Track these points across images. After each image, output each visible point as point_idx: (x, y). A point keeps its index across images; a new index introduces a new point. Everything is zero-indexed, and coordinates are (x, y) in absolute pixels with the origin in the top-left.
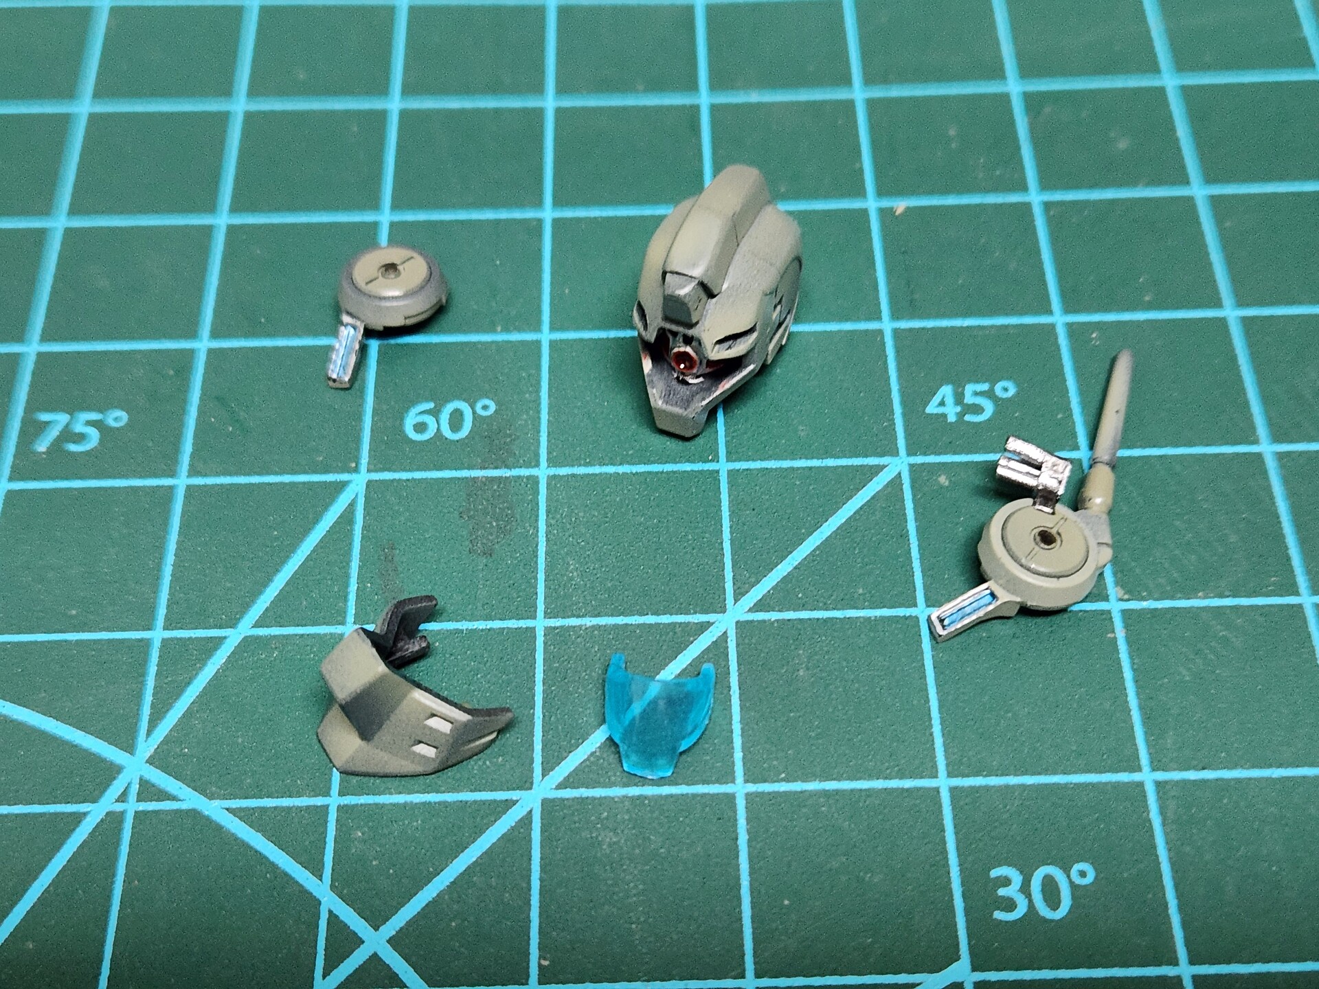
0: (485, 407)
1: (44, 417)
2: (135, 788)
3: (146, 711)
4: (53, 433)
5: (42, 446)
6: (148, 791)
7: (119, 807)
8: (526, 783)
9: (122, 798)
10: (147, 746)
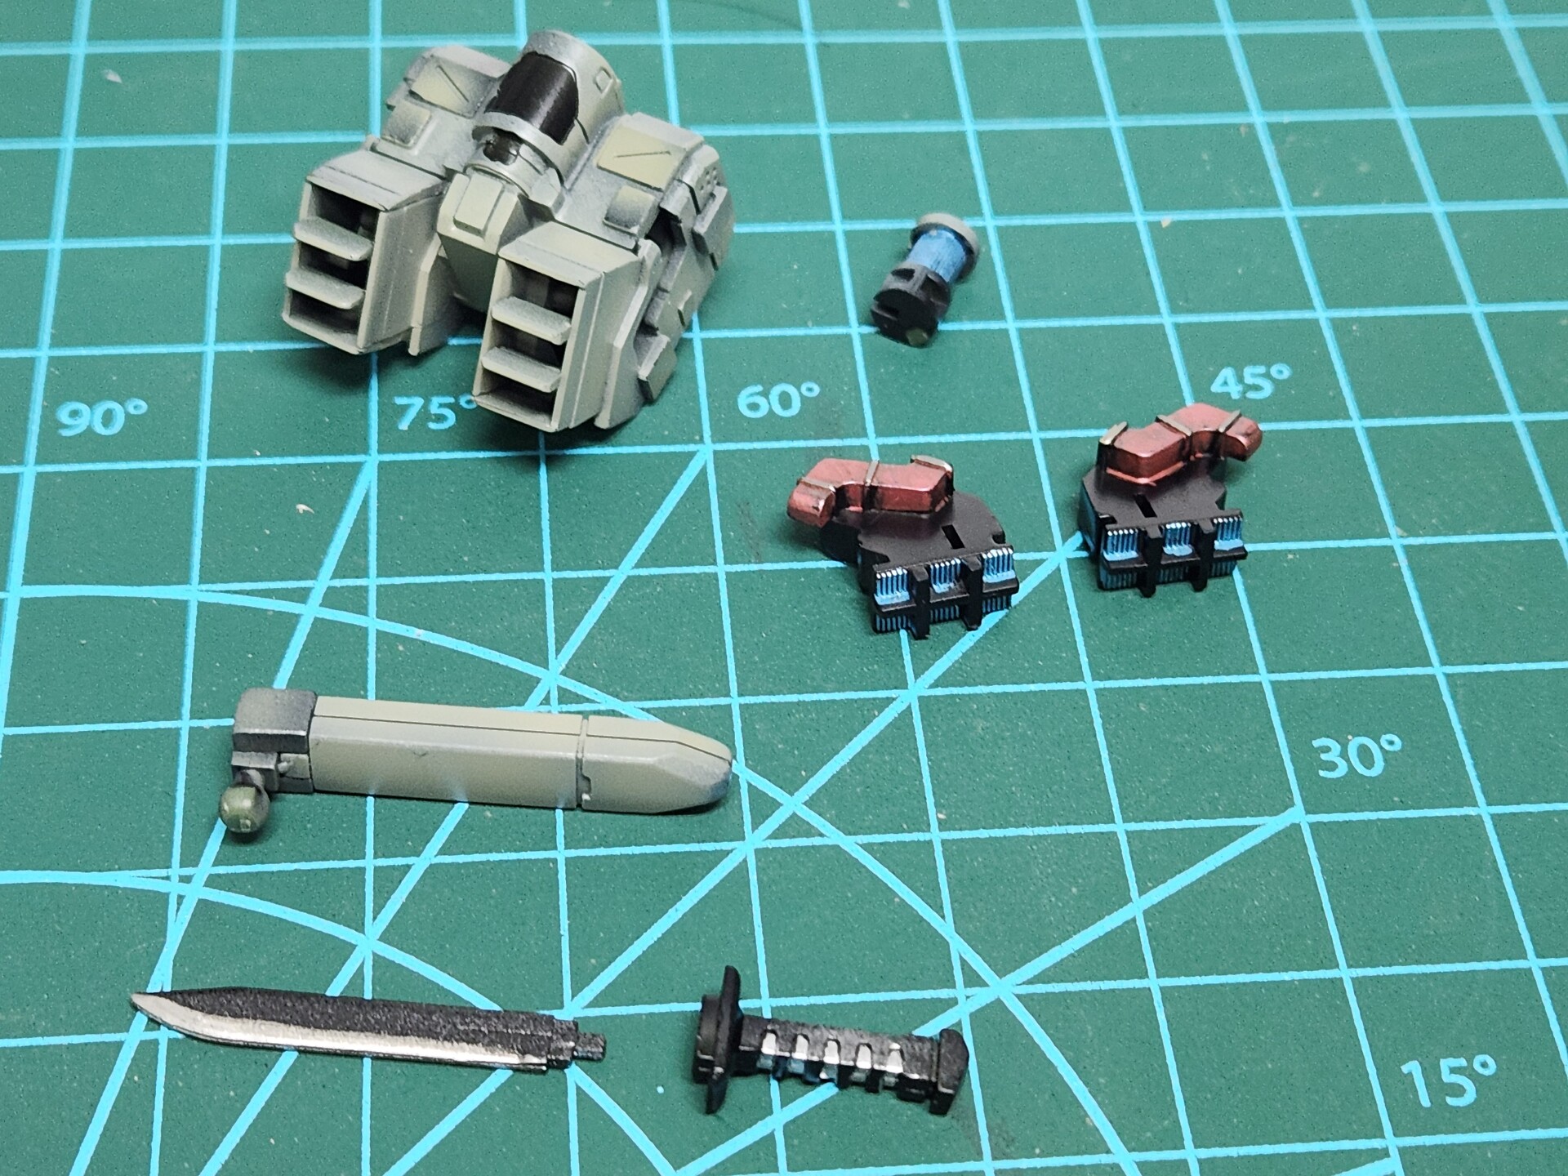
0: (810, 390)
1: (400, 401)
2: (555, 695)
3: (551, 634)
4: (411, 414)
5: (404, 425)
6: (566, 696)
7: (544, 708)
8: (901, 684)
9: (545, 702)
10: (558, 661)
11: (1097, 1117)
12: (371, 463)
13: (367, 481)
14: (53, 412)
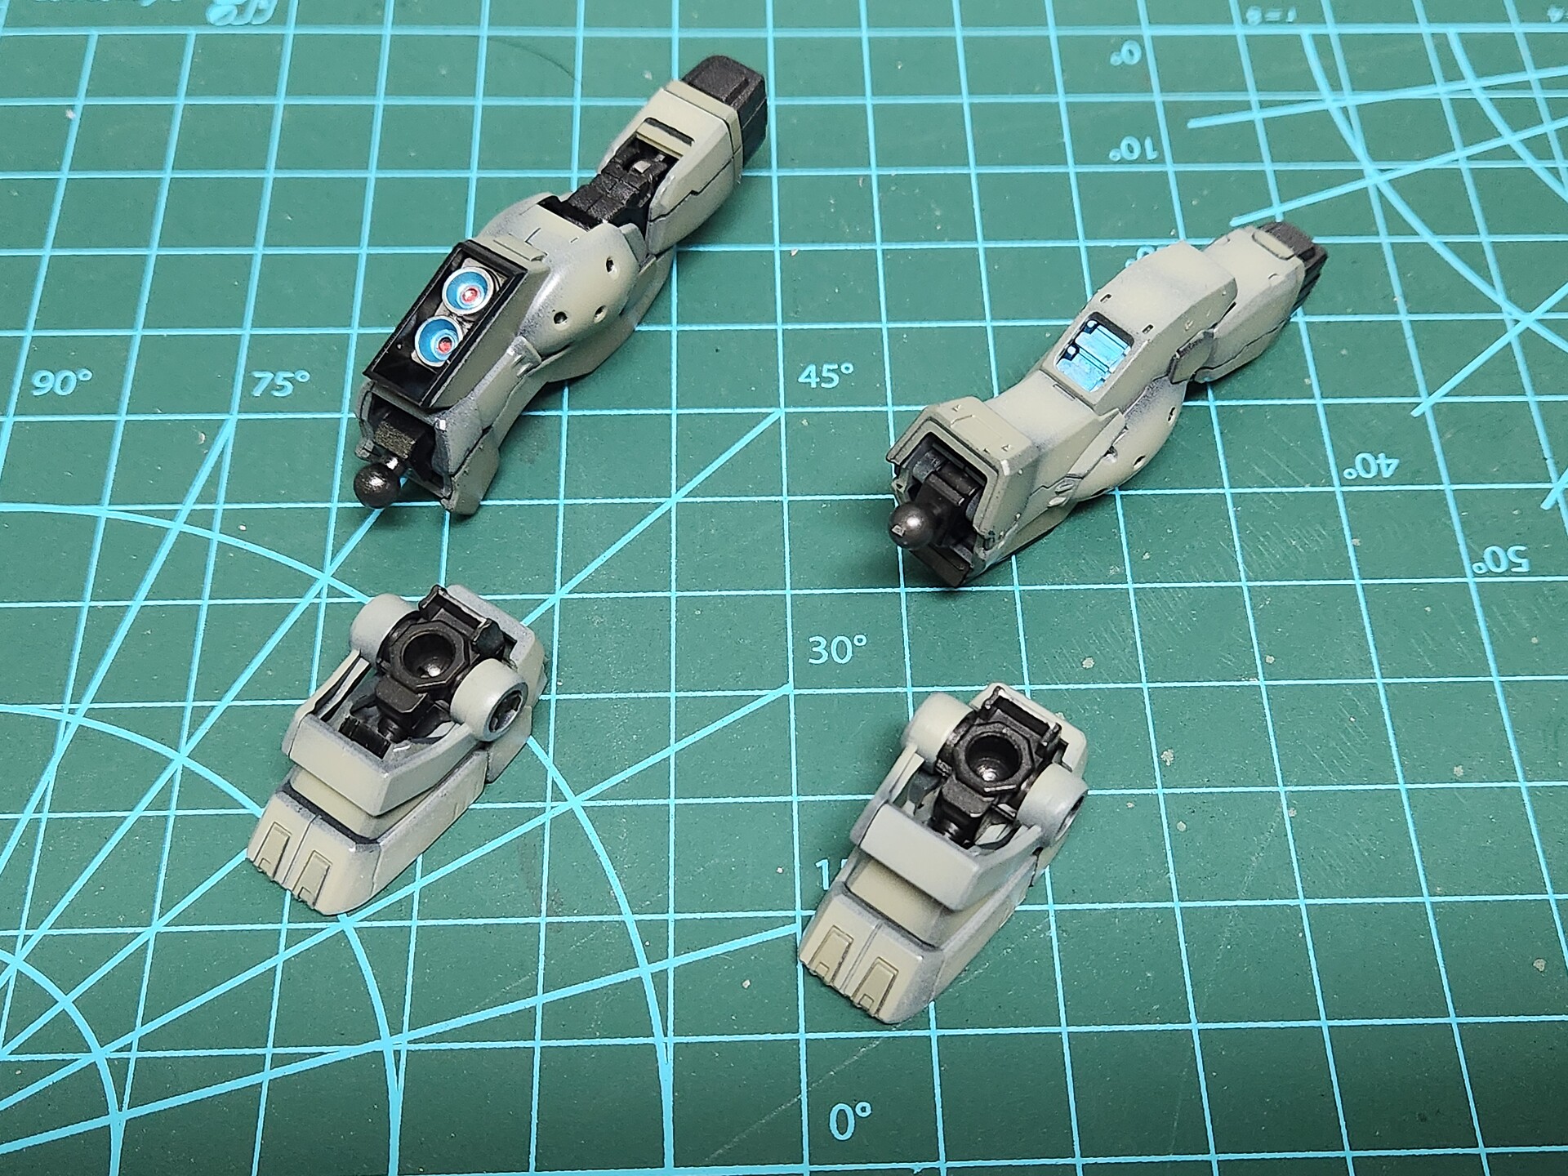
1: (257, 375)
2: (325, 591)
3: (330, 548)
4: (263, 385)
5: (257, 393)
6: (333, 592)
7: (317, 601)
8: (552, 591)
9: (318, 596)
10: (331, 568)
11: (618, 890)
12: (232, 419)
13: (228, 433)
14: (30, 379)
